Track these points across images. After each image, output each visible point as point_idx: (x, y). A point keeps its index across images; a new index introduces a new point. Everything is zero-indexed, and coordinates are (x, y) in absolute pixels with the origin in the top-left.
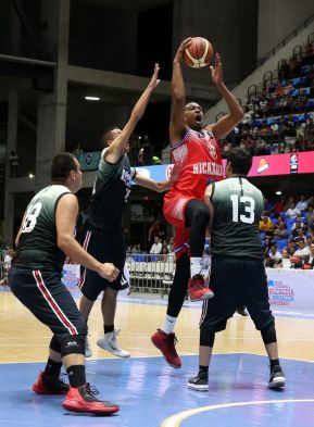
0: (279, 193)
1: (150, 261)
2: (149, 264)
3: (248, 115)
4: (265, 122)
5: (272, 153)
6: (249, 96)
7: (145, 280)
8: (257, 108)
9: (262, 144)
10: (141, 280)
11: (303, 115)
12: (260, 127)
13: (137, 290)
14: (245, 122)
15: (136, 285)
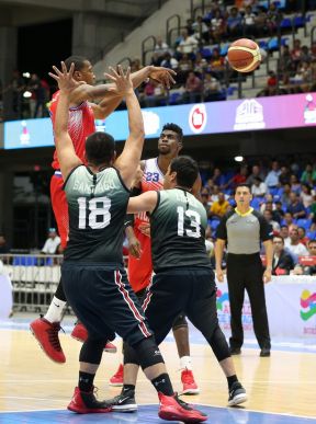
0: (239, 159)
1: (42, 265)
2: (42, 269)
3: (192, 39)
4: (218, 50)
5: (228, 97)
6: (193, 11)
7: (36, 294)
8: (205, 29)
9: (213, 84)
10: (30, 294)
11: (276, 39)
12: (210, 58)
13: (24, 310)
14: (187, 50)
15: (23, 301)
